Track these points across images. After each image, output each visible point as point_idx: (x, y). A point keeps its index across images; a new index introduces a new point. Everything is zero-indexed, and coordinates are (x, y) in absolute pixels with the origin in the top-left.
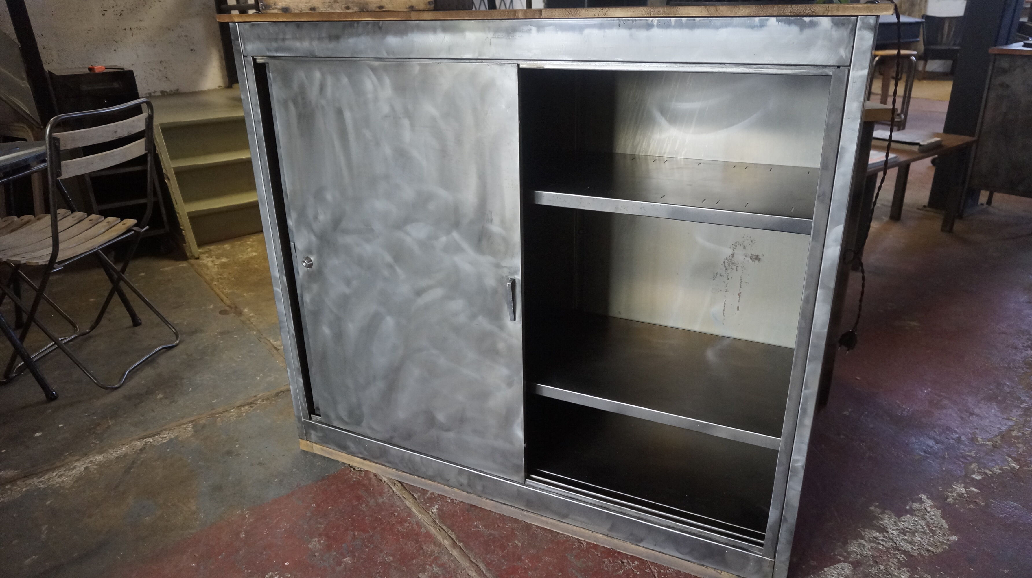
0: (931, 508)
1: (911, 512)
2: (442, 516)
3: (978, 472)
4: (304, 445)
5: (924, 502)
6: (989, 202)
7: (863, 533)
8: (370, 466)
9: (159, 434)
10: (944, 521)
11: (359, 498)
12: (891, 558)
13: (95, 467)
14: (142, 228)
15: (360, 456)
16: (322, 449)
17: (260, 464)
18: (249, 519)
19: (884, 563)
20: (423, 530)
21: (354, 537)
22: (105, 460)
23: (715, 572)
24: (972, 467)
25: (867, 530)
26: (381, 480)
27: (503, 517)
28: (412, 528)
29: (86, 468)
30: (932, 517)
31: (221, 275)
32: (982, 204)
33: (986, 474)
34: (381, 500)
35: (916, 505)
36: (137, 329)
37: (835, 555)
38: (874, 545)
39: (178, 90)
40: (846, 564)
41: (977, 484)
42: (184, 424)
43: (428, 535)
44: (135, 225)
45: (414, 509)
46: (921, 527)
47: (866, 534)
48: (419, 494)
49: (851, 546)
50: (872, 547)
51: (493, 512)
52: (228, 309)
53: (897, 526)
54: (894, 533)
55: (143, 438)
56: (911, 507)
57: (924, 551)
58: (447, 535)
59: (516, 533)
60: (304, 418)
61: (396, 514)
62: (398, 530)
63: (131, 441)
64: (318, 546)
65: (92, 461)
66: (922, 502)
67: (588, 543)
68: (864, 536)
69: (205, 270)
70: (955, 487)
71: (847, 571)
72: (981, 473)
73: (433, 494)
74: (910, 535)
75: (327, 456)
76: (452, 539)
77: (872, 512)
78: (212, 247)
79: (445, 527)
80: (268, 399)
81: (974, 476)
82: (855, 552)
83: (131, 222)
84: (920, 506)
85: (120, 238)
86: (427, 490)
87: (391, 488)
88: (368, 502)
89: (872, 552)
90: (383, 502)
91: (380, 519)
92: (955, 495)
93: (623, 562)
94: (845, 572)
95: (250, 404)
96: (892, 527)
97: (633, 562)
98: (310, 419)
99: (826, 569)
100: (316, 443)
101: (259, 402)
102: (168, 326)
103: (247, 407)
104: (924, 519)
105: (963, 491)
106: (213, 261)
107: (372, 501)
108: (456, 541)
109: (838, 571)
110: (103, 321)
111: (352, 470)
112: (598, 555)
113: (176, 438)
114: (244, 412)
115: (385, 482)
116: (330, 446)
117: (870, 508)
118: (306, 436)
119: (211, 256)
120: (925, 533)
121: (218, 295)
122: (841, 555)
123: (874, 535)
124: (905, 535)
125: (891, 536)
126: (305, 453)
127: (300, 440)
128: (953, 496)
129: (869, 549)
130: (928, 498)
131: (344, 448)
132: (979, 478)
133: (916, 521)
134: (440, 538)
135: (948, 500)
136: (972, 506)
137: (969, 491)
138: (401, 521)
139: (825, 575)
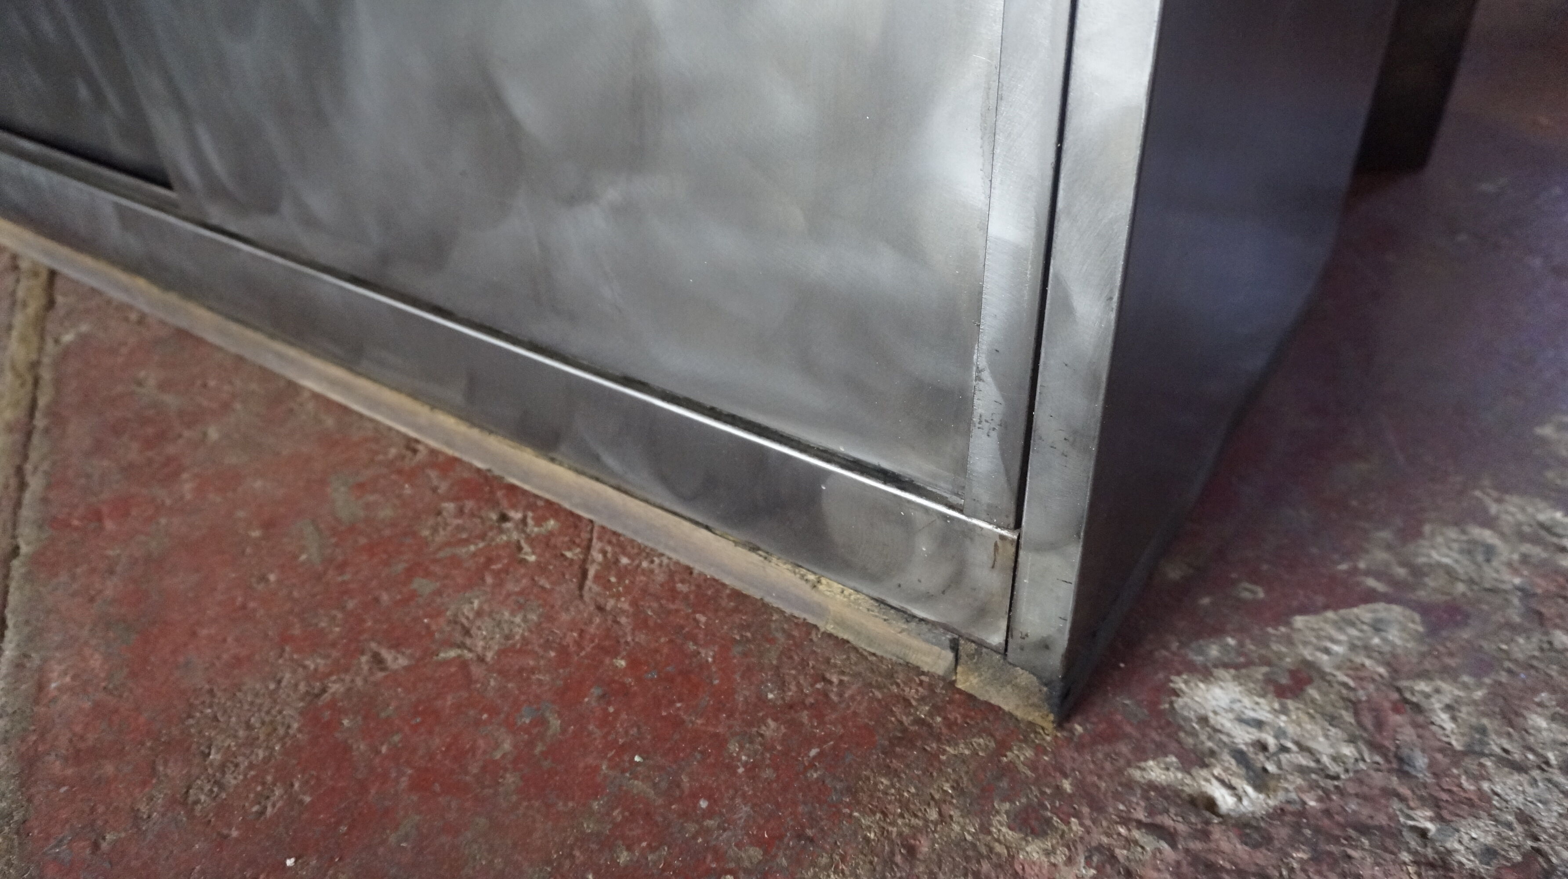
7: (1494, 508)
23: (796, 579)
25: (1515, 499)
37: (1354, 571)
38: (1537, 552)
40: (1398, 609)
47: (1507, 512)
49: (1433, 547)
50: (1525, 559)
58: (26, 398)
67: (433, 452)
68: (1496, 518)
71: (1394, 635)
73: (104, 301)
76: (34, 407)
77: (1543, 441)
79: (46, 378)
82: (1449, 572)
89: (1521, 576)
93: (504, 518)
94: (1385, 640)
97: (539, 521)
99: (1299, 621)
108: (37, 414)
109: (1354, 632)
122: (1378, 575)
129: (1509, 564)
139: (1289, 641)
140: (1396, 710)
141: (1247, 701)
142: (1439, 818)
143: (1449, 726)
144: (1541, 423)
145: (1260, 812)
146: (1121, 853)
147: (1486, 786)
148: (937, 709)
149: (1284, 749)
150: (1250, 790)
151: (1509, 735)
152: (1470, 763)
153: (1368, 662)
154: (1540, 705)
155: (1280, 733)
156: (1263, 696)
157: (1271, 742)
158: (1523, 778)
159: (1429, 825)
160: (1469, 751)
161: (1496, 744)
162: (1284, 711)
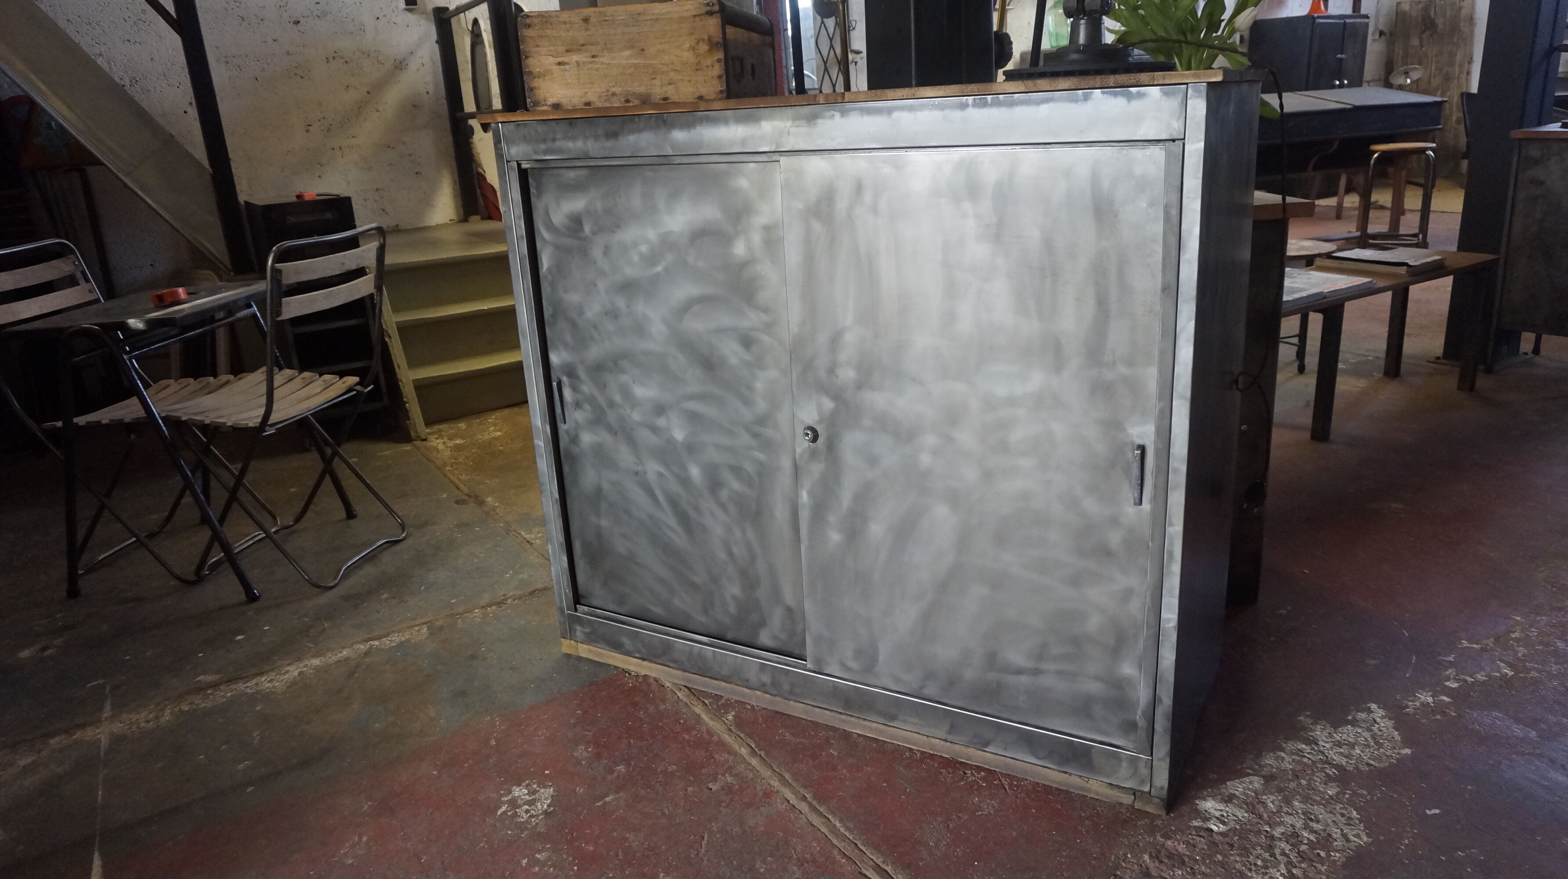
0: (1382, 719)
1: (1354, 723)
2: (739, 723)
3: (1454, 678)
4: (567, 646)
5: (1372, 712)
6: (1536, 351)
7: (1284, 745)
8: (650, 669)
9: (385, 636)
10: (1396, 733)
11: (635, 705)
12: (1317, 772)
13: (311, 671)
14: (366, 388)
15: (638, 655)
16: (590, 651)
17: (513, 669)
18: (500, 726)
19: (1307, 778)
20: (715, 738)
21: (629, 745)
22: (322, 664)
24: (1447, 673)
25: (1291, 742)
26: (663, 686)
27: (815, 724)
28: (702, 736)
29: (300, 673)
30: (1381, 728)
31: (456, 459)
32: (1526, 354)
33: (1465, 681)
34: (662, 707)
35: (1362, 716)
36: (352, 522)
37: (1243, 768)
38: (1297, 758)
39: (397, 226)
40: (1256, 777)
41: (1449, 692)
42: (416, 626)
43: (722, 744)
44: (358, 384)
45: (704, 716)
46: (1363, 739)
47: (1288, 747)
48: (711, 700)
49: (1265, 759)
50: (1293, 760)
51: (803, 719)
52: (466, 498)
53: (1331, 738)
54: (1327, 746)
55: (367, 640)
56: (1354, 718)
57: (1363, 765)
58: (745, 743)
59: (832, 741)
60: (567, 610)
61: (682, 721)
62: (684, 739)
63: (352, 644)
64: (585, 754)
65: (307, 665)
66: (1370, 711)
67: (922, 752)
68: (1285, 748)
69: (434, 454)
70: (1419, 695)
71: (1257, 785)
72: (1457, 680)
73: (728, 700)
74: (1347, 747)
75: (596, 659)
76: (751, 747)
77: (1300, 721)
78: (441, 427)
79: (742, 735)
80: (520, 598)
81: (1448, 683)
82: (1270, 765)
83: (353, 380)
84: (1366, 716)
85: (340, 399)
86: (721, 696)
87: (676, 694)
88: (647, 709)
89: (1292, 765)
90: (665, 709)
91: (662, 727)
92: (1418, 704)
93: (965, 773)
94: (1253, 786)
95: (499, 604)
96: (1324, 738)
97: (978, 773)
98: (576, 610)
99: (1228, 783)
100: (582, 643)
101: (509, 601)
102: (392, 515)
103: (494, 608)
104: (1369, 730)
105: (1430, 700)
106: (444, 443)
107: (651, 709)
108: (755, 749)
109: (1244, 785)
110: (309, 514)
111: (627, 675)
112: (934, 765)
113: (408, 640)
114: (491, 613)
115: (668, 687)
116: (600, 646)
117: (1299, 718)
118: (569, 634)
119: (441, 437)
120: (1368, 746)
121: (452, 482)
122: (1251, 768)
123: (1299, 747)
124: (1341, 748)
125: (1322, 748)
126: (568, 656)
127: (562, 640)
128: (1415, 705)
129: (1289, 762)
130: (1379, 708)
131: (617, 647)
132: (1455, 685)
133: (1359, 733)
134: (736, 747)
135: (1407, 710)
136: (1438, 717)
137: (1438, 700)
138: (688, 730)
139: (1226, 789)
140: (1258, 804)
141: (1217, 805)
142: (1270, 827)
143: (1272, 806)
144: (1300, 716)
145: (1225, 830)
146: (1191, 841)
147: (1282, 819)
148: (1132, 814)
149: (1228, 816)
150: (1221, 826)
151: (1288, 807)
152: (1278, 815)
153: (1249, 792)
154: (1297, 799)
155: (1227, 812)
156: (1221, 803)
157: (1225, 814)
158: (1292, 817)
159: (1268, 829)
160: (1278, 812)
161: (1285, 809)
162: (1227, 806)
